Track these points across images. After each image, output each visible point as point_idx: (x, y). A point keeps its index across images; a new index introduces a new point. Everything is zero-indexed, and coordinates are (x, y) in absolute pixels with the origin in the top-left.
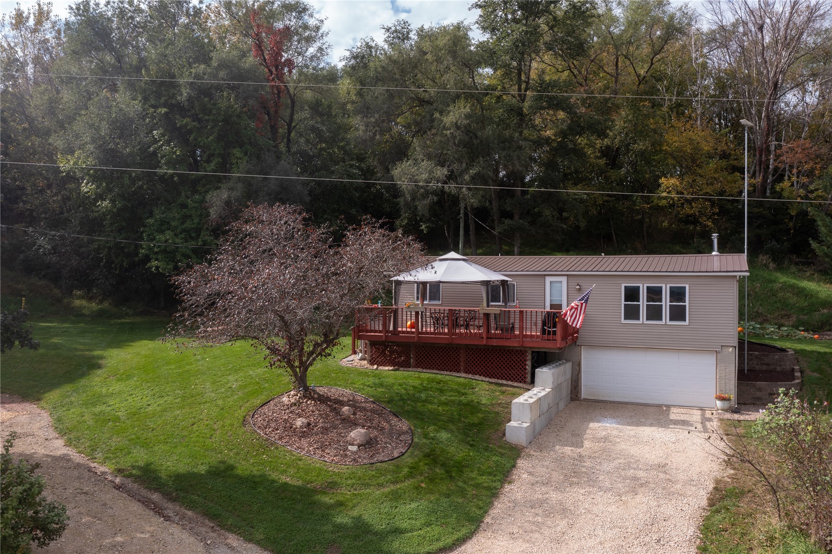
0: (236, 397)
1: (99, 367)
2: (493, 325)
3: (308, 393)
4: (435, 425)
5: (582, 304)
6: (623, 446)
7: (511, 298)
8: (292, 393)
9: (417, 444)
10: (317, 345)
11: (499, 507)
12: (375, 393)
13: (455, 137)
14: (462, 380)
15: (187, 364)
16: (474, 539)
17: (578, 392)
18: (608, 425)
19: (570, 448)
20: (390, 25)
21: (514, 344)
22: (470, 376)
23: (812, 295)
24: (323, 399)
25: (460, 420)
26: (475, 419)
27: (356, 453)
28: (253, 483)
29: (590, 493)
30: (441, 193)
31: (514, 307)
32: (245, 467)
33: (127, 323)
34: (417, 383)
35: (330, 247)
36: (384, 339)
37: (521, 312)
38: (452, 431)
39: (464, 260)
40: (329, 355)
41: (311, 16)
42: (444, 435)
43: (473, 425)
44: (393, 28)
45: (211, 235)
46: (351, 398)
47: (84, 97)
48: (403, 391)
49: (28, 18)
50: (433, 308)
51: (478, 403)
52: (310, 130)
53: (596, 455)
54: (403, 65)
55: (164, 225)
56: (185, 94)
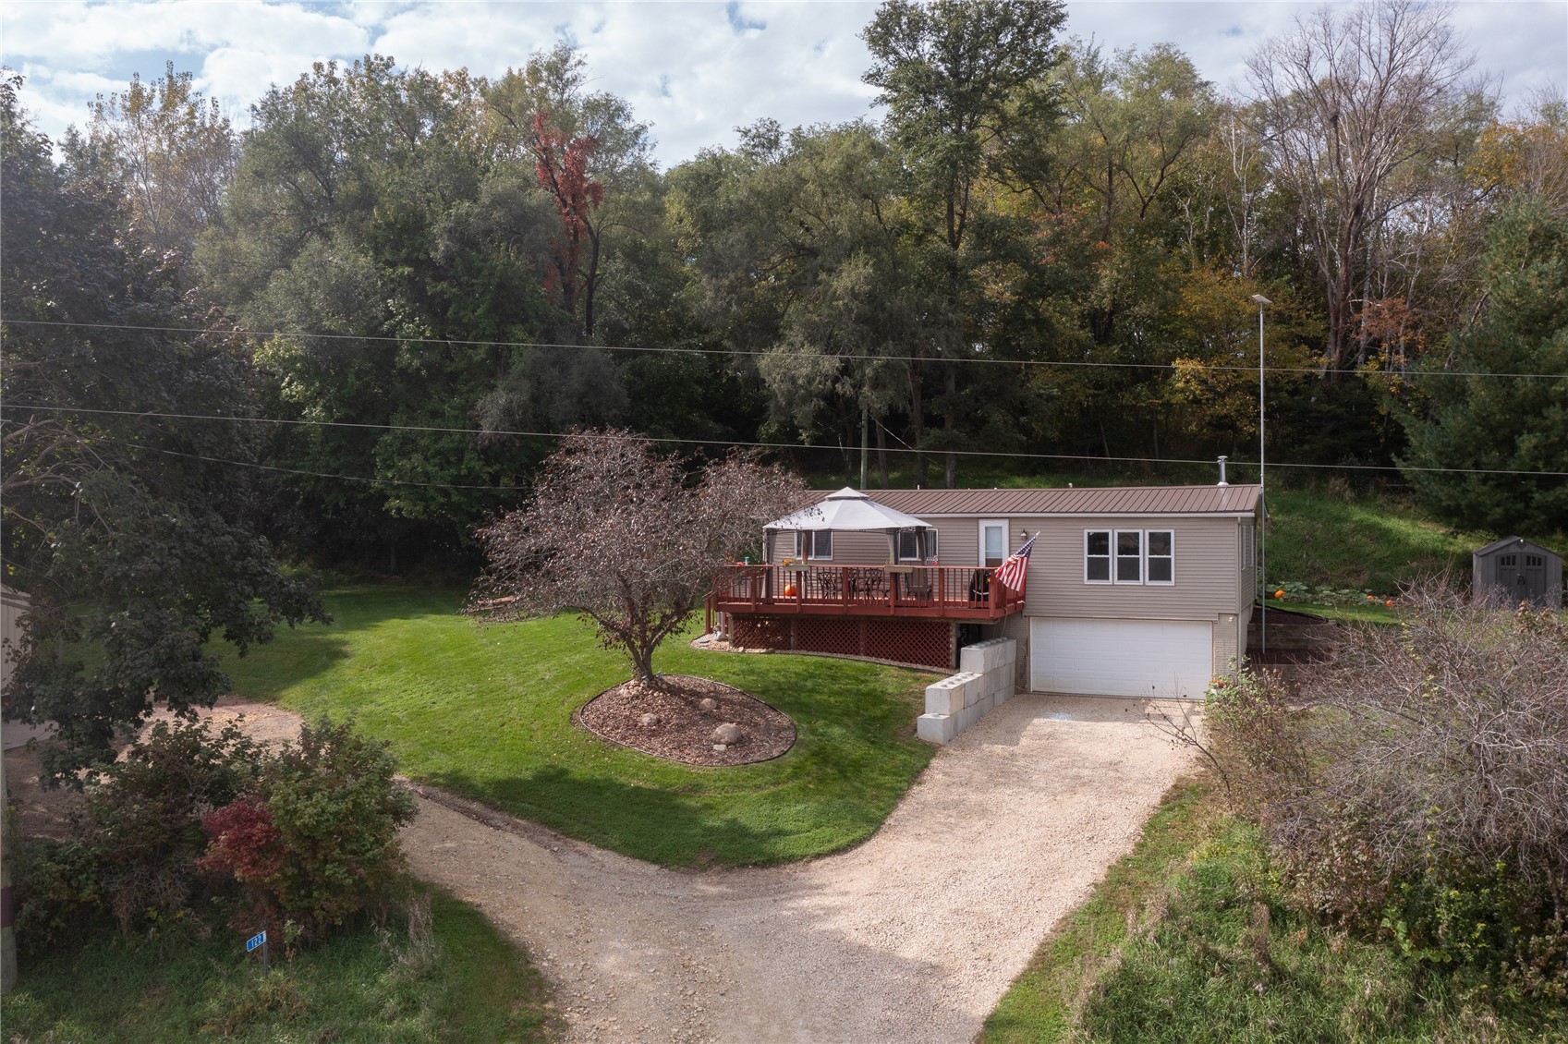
0: (553, 691)
1: (346, 656)
2: (903, 589)
3: (654, 683)
4: (825, 718)
5: (1022, 558)
6: (1071, 743)
7: (930, 551)
8: (632, 682)
9: (803, 741)
10: (665, 617)
11: (903, 809)
12: (743, 681)
13: (851, 310)
14: (861, 664)
15: (471, 650)
16: (873, 841)
17: (1025, 682)
18: (1058, 720)
19: (1000, 746)
20: (749, 127)
21: (931, 614)
22: (873, 659)
23: (1399, 540)
24: (674, 691)
25: (858, 713)
26: (878, 712)
27: (725, 752)
28: (597, 789)
29: (1017, 793)
30: (831, 398)
31: (933, 563)
32: (582, 770)
33: (346, 595)
34: (800, 668)
35: (684, 488)
36: (753, 610)
37: (941, 571)
38: (847, 726)
39: (863, 499)
40: (682, 631)
41: (628, 118)
42: (837, 731)
43: (875, 719)
44: (754, 131)
45: (480, 459)
46: (712, 689)
47: (276, 245)
48: (782, 679)
49: (151, 99)
50: (821, 566)
51: (882, 692)
52: (626, 289)
53: (1035, 753)
54: (770, 198)
55: (407, 445)
56: (441, 248)
